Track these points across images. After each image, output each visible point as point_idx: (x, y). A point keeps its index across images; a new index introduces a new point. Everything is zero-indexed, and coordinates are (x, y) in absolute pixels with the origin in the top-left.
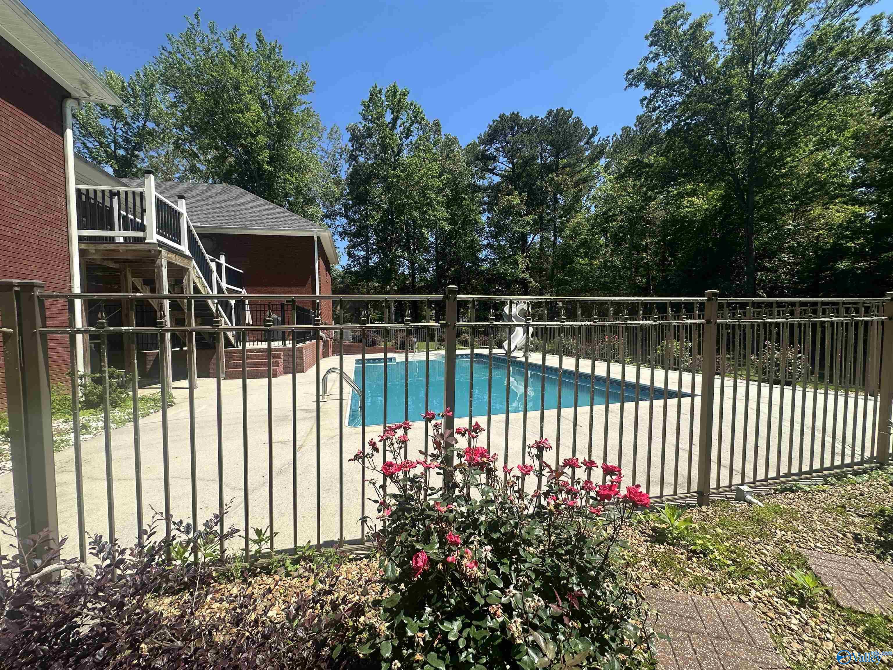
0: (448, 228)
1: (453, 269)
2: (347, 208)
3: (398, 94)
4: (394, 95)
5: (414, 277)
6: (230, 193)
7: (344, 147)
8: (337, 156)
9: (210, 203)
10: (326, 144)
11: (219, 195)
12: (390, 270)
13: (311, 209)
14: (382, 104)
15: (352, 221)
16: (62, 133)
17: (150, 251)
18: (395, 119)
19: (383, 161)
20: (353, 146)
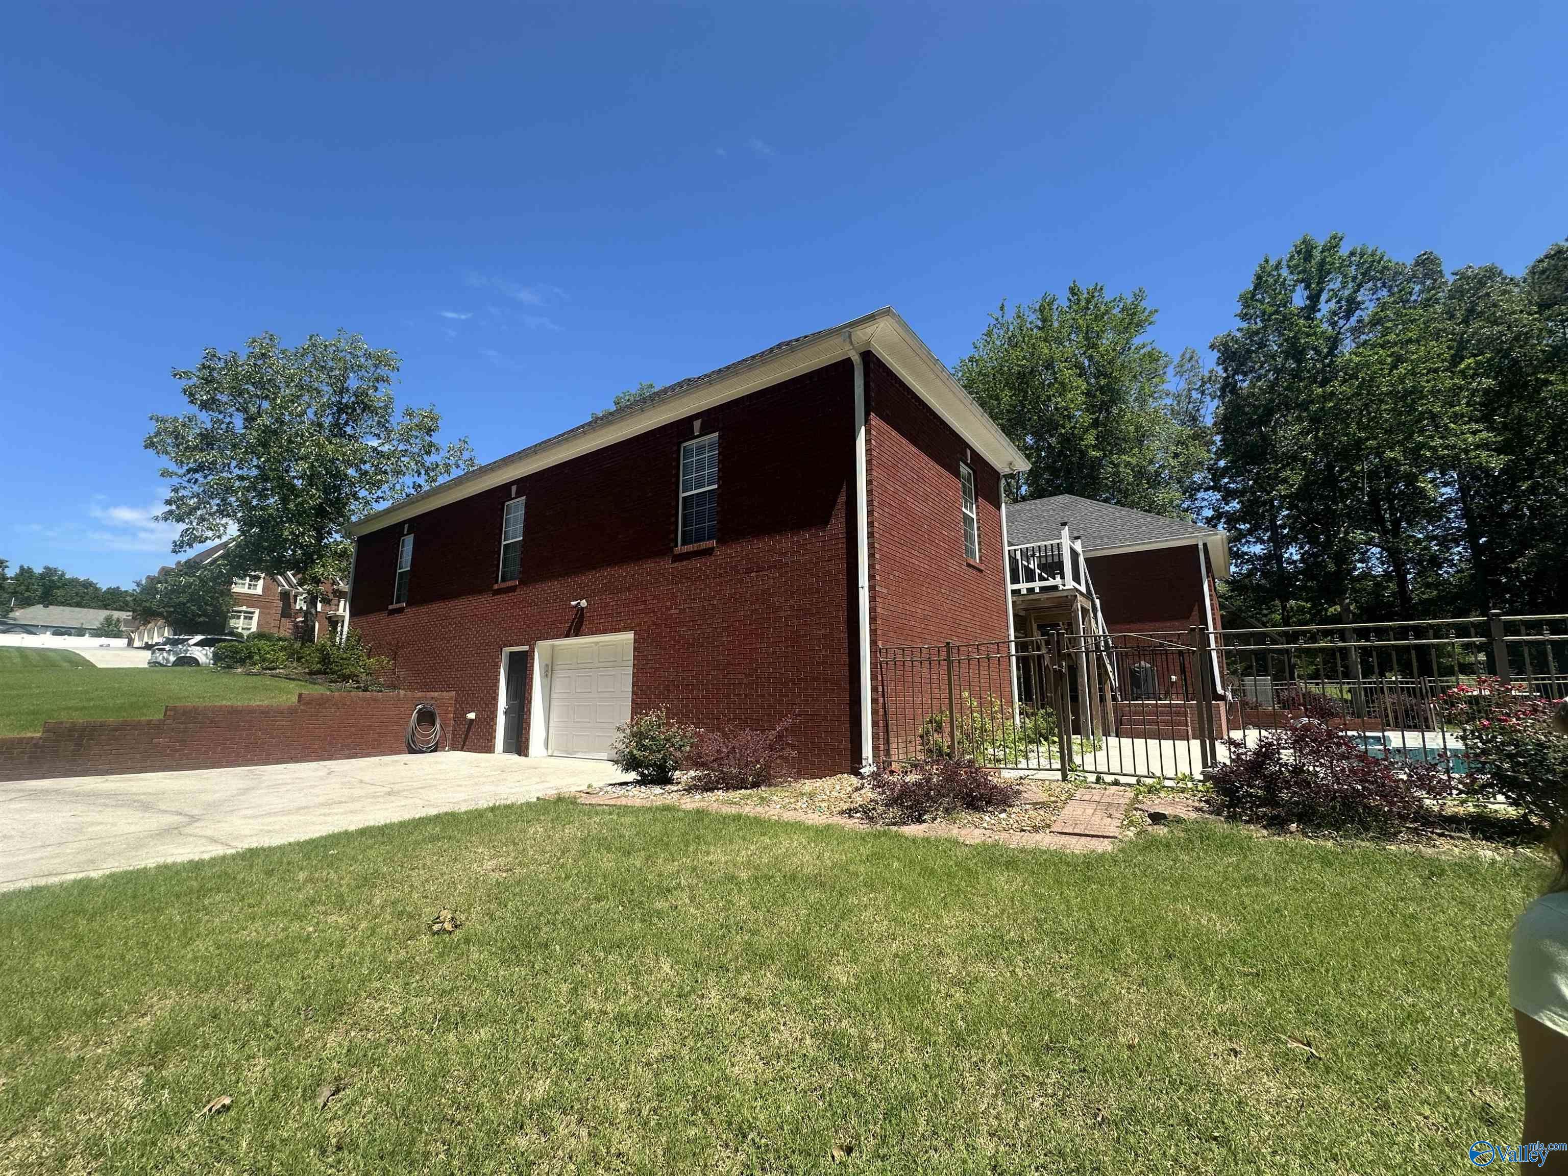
0: (1496, 463)
1: (1529, 552)
2: (1217, 474)
3: (1317, 254)
4: (1308, 257)
5: (1402, 581)
6: (1065, 507)
7: (1207, 375)
8: (1195, 395)
9: (1044, 525)
10: (1173, 383)
11: (1051, 512)
12: (1337, 573)
13: (1161, 496)
14: (1283, 284)
15: (1228, 495)
16: (999, 508)
17: (1067, 597)
18: (1314, 299)
19: (1296, 375)
20: (1226, 370)
